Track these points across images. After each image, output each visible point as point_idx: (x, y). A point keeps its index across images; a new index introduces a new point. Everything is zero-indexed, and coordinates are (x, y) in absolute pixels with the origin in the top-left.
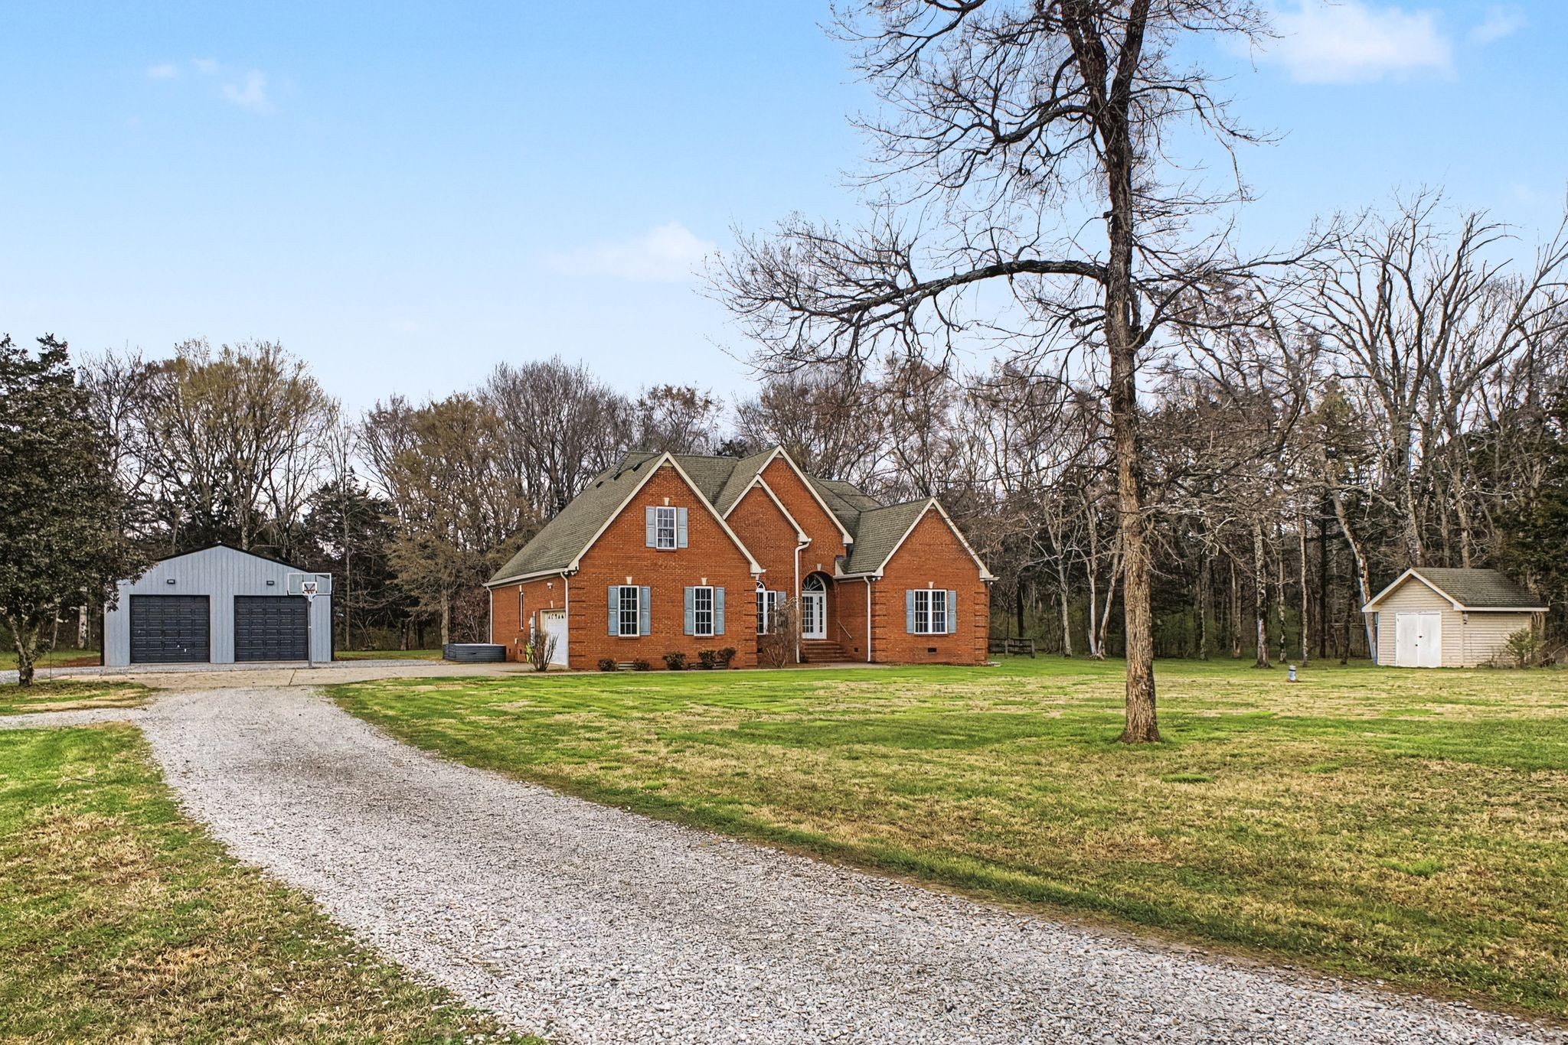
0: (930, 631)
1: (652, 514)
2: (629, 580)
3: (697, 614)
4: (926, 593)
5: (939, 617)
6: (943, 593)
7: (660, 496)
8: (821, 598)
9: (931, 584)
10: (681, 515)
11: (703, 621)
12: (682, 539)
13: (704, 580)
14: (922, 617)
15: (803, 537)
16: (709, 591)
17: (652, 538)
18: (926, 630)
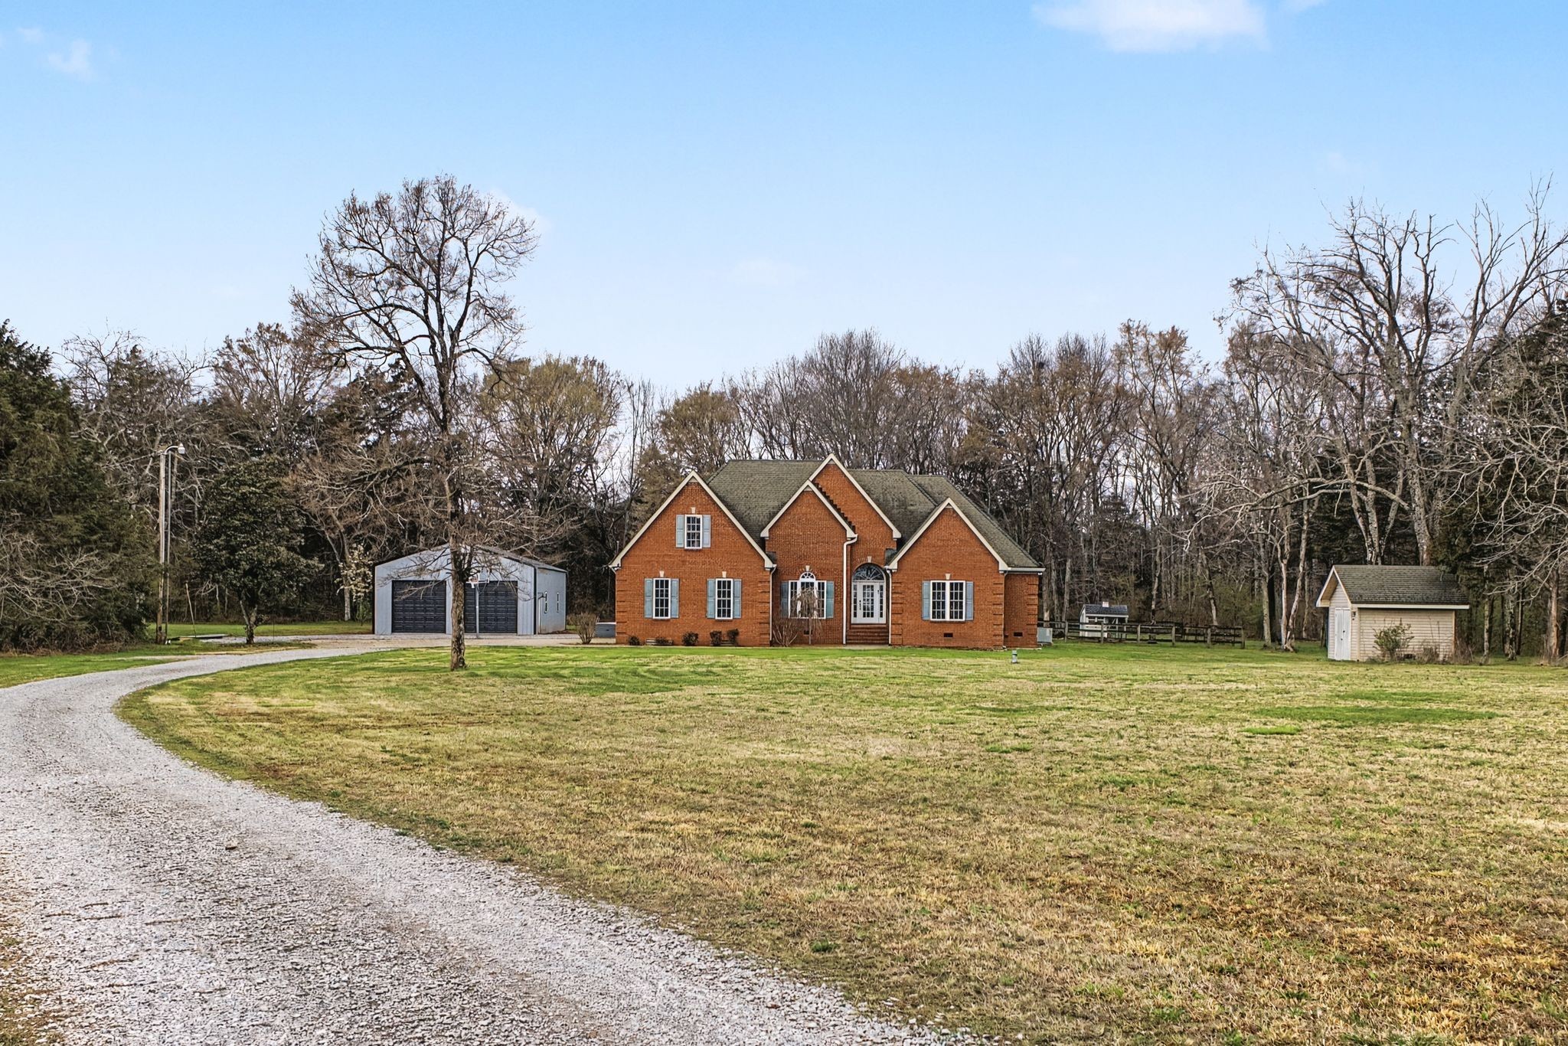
0: (948, 618)
1: (681, 521)
2: (662, 573)
3: (719, 601)
4: (944, 584)
5: (957, 605)
6: (961, 584)
7: (688, 507)
8: (881, 587)
9: (948, 576)
10: (705, 521)
11: (724, 607)
12: (705, 540)
13: (724, 574)
14: (938, 605)
15: (850, 533)
16: (729, 582)
17: (681, 540)
18: (944, 617)
